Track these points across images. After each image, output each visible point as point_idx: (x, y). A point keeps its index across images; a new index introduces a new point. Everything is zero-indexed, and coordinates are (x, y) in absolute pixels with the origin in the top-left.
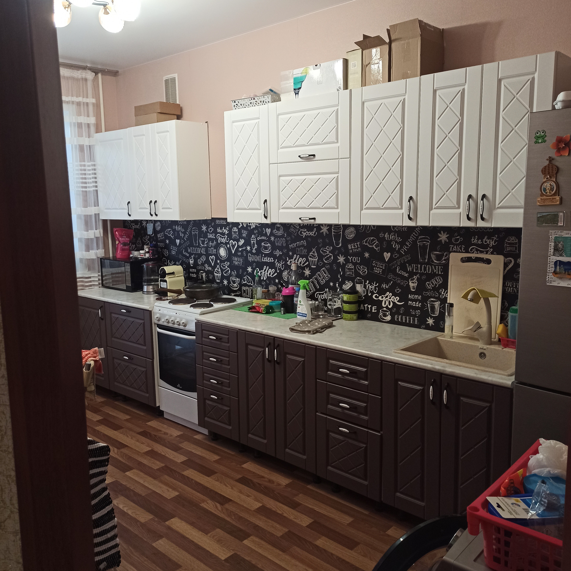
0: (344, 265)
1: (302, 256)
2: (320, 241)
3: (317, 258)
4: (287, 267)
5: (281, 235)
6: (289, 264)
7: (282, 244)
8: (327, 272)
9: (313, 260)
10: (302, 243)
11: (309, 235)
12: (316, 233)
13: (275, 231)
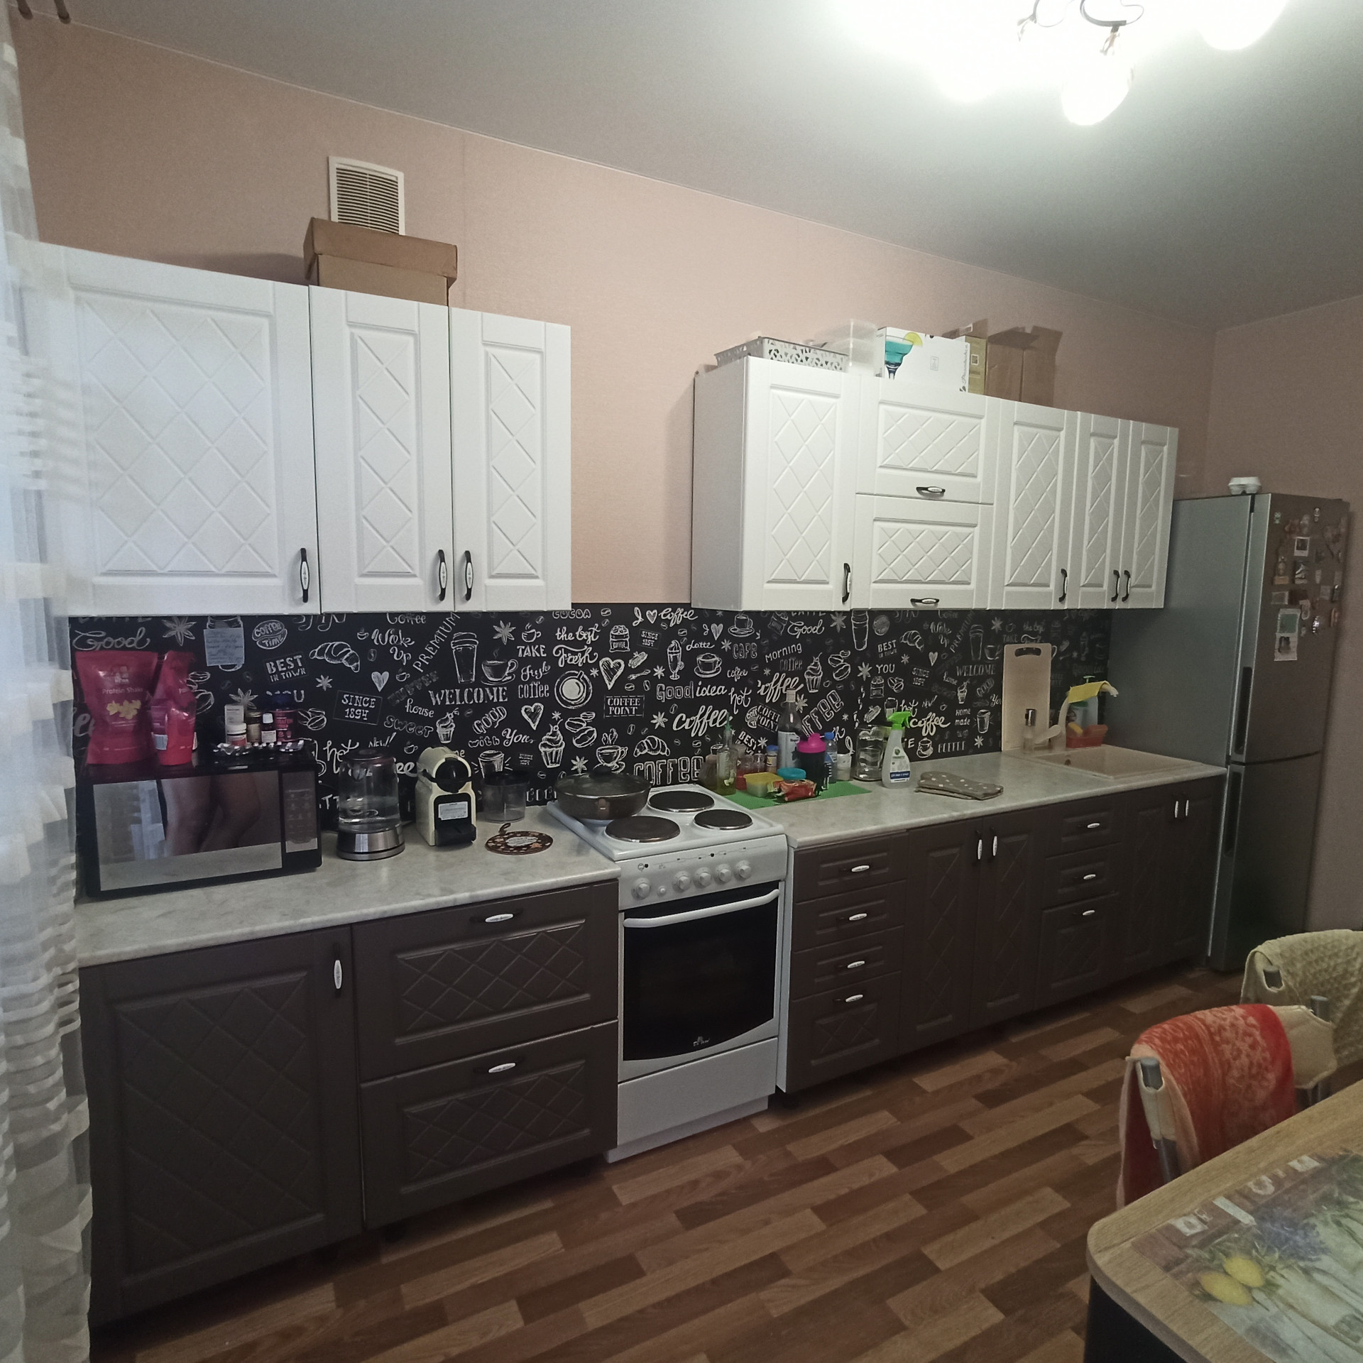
0: (869, 680)
1: (791, 675)
2: (829, 642)
3: (821, 675)
4: (757, 700)
5: (748, 635)
6: (762, 694)
7: (749, 654)
8: (838, 697)
9: (813, 680)
10: (794, 650)
11: (808, 632)
12: (824, 628)
13: (733, 630)
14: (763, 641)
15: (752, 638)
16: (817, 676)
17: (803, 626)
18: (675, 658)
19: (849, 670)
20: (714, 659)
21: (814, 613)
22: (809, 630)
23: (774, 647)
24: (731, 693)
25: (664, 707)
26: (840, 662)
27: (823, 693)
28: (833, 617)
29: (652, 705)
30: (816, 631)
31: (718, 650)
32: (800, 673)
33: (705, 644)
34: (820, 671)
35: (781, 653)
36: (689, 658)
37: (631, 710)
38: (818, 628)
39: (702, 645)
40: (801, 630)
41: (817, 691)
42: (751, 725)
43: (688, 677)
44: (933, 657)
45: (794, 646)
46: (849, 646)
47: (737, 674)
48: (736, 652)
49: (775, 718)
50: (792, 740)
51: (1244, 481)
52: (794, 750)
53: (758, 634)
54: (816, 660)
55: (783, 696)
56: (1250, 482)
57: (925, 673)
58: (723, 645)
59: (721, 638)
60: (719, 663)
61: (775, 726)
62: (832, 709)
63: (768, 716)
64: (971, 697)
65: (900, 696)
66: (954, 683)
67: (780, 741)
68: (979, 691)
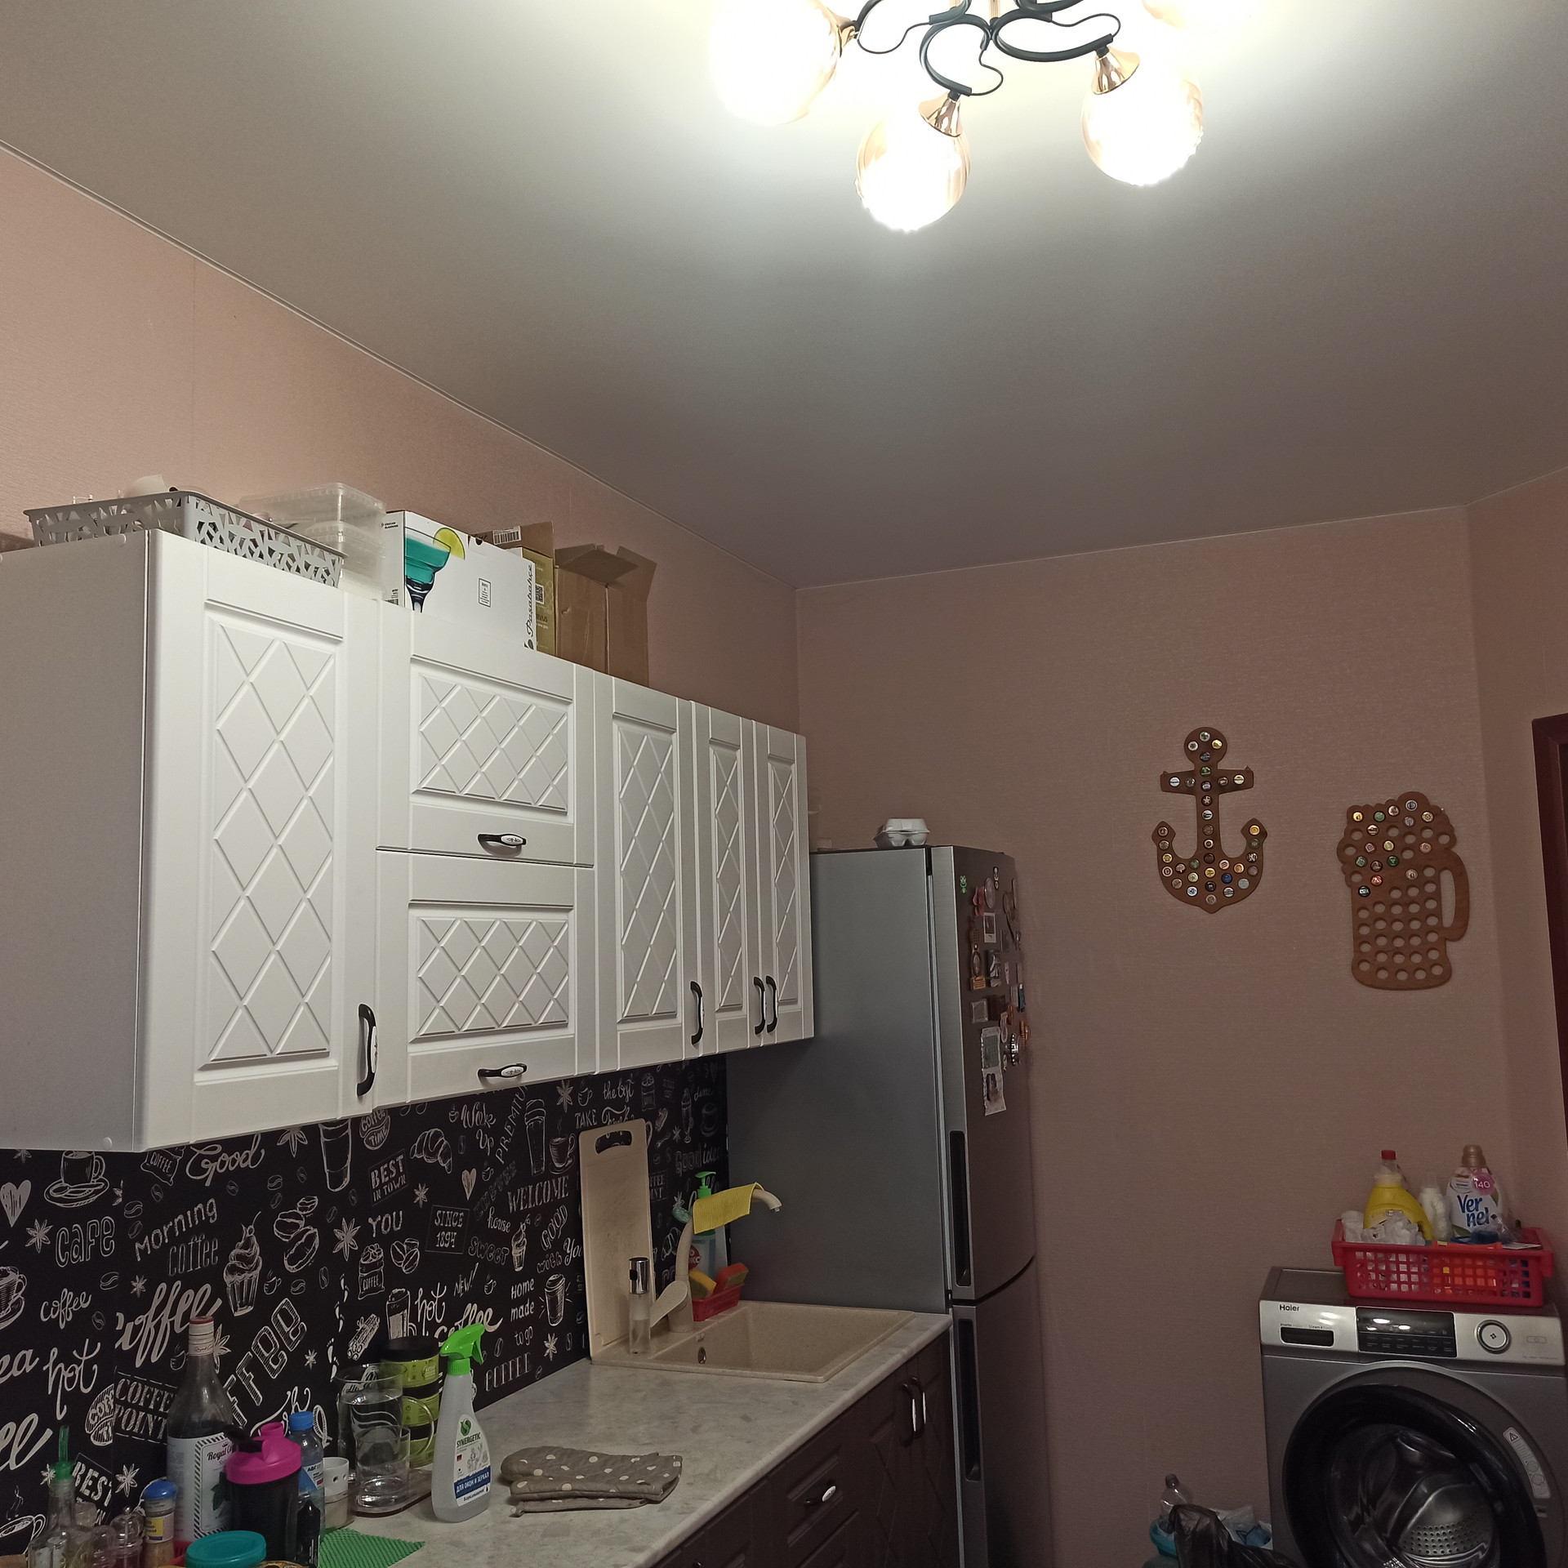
0: (355, 1258)
1: (192, 1282)
2: (275, 1183)
3: (259, 1268)
4: (114, 1365)
5: (91, 1200)
6: (126, 1347)
7: (96, 1249)
8: (294, 1313)
9: (242, 1282)
10: (200, 1217)
11: (231, 1169)
12: (263, 1151)
13: (59, 1191)
14: (130, 1208)
15: (102, 1206)
16: (250, 1271)
17: (219, 1155)
19: (320, 1242)
20: (5, 1281)
22: (234, 1162)
23: (155, 1218)
24: (50, 1364)
26: (297, 1226)
27: (261, 1315)
30: (249, 1162)
31: (16, 1253)
32: (213, 1275)
34: (257, 1257)
35: (171, 1230)
38: (251, 1153)
40: (215, 1164)
41: (251, 1308)
42: (99, 1439)
45: (199, 1206)
46: (316, 1185)
47: (66, 1307)
48: (65, 1248)
49: (157, 1405)
50: (211, 1456)
52: (216, 1480)
53: (119, 1192)
54: (248, 1231)
55: (180, 1341)
57: (456, 1219)
58: (31, 1237)
59: (27, 1219)
60: (20, 1286)
61: (157, 1425)
62: (283, 1347)
63: (141, 1404)
64: (535, 1252)
65: (411, 1283)
66: (506, 1229)
67: (172, 1464)
68: (546, 1237)
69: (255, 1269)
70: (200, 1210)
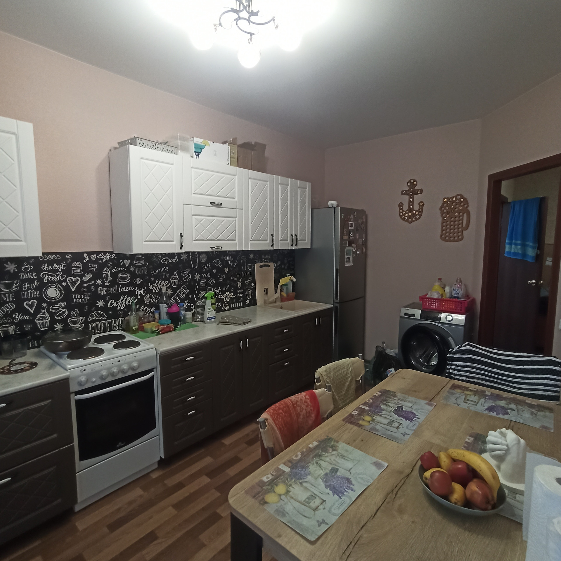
0: (199, 280)
1: (164, 280)
2: (181, 265)
3: (178, 279)
4: (149, 291)
5: (142, 264)
6: (151, 289)
7: (144, 272)
8: (186, 288)
9: (175, 282)
10: (165, 270)
11: (171, 262)
12: (178, 260)
13: (135, 262)
14: (150, 266)
15: (144, 265)
16: (176, 280)
17: (168, 259)
18: (107, 275)
19: (191, 276)
20: (126, 275)
21: (173, 254)
22: (171, 261)
23: (155, 269)
24: (136, 289)
25: (103, 298)
26: (186, 274)
27: (179, 287)
28: (182, 255)
29: (96, 297)
30: (174, 261)
31: (128, 271)
32: (168, 279)
33: (121, 268)
34: (177, 278)
35: (159, 271)
36: (114, 275)
37: (85, 300)
38: (175, 260)
39: (120, 269)
40: (167, 261)
41: (177, 286)
42: (147, 302)
43: (113, 283)
44: (226, 270)
45: (165, 268)
46: (190, 267)
47: (138, 281)
48: (137, 272)
49: (158, 299)
50: (165, 308)
51: (333, 202)
52: (166, 312)
53: (147, 263)
54: (175, 273)
55: (161, 289)
56: (334, 203)
57: (223, 276)
58: (130, 269)
59: (129, 266)
60: (129, 277)
61: (158, 302)
62: (184, 293)
63: (155, 298)
64: (243, 285)
65: (213, 286)
66: (236, 279)
67: (160, 308)
68: (246, 282)
69: (177, 279)
70: (164, 268)
